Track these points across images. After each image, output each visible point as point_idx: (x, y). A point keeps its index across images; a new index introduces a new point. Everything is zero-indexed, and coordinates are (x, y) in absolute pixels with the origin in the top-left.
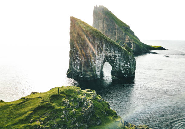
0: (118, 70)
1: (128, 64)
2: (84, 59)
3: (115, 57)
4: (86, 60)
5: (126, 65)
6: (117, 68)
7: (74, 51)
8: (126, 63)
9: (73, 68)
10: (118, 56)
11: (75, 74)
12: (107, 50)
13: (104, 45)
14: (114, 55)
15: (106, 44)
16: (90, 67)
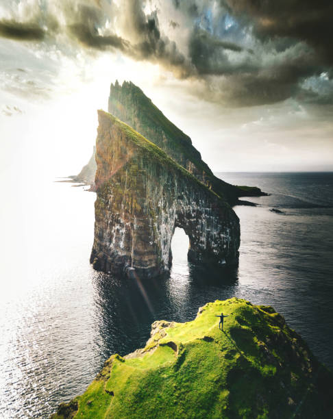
0: (205, 248)
1: (228, 231)
2: (139, 221)
3: (199, 214)
4: (141, 224)
5: (222, 235)
6: (202, 242)
7: (108, 203)
8: (223, 231)
9: (106, 246)
10: (206, 212)
11: (113, 261)
12: (181, 198)
13: (176, 184)
14: (198, 210)
15: (179, 181)
16: (151, 243)
